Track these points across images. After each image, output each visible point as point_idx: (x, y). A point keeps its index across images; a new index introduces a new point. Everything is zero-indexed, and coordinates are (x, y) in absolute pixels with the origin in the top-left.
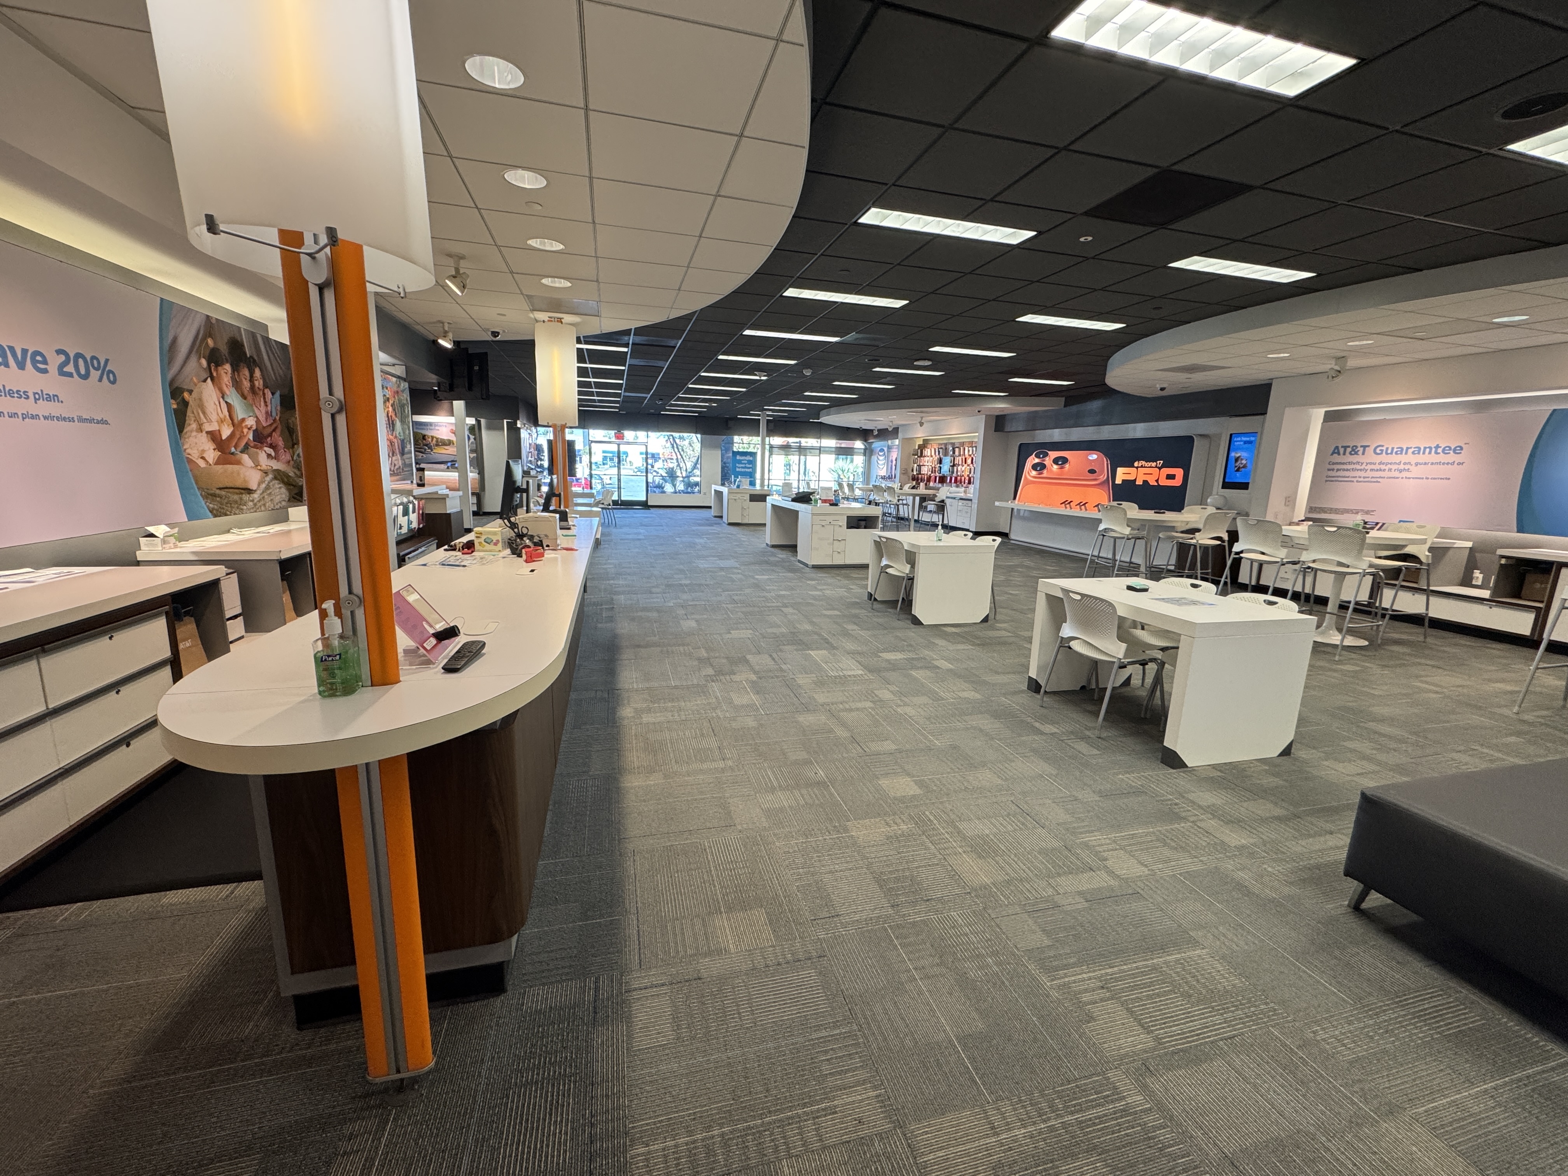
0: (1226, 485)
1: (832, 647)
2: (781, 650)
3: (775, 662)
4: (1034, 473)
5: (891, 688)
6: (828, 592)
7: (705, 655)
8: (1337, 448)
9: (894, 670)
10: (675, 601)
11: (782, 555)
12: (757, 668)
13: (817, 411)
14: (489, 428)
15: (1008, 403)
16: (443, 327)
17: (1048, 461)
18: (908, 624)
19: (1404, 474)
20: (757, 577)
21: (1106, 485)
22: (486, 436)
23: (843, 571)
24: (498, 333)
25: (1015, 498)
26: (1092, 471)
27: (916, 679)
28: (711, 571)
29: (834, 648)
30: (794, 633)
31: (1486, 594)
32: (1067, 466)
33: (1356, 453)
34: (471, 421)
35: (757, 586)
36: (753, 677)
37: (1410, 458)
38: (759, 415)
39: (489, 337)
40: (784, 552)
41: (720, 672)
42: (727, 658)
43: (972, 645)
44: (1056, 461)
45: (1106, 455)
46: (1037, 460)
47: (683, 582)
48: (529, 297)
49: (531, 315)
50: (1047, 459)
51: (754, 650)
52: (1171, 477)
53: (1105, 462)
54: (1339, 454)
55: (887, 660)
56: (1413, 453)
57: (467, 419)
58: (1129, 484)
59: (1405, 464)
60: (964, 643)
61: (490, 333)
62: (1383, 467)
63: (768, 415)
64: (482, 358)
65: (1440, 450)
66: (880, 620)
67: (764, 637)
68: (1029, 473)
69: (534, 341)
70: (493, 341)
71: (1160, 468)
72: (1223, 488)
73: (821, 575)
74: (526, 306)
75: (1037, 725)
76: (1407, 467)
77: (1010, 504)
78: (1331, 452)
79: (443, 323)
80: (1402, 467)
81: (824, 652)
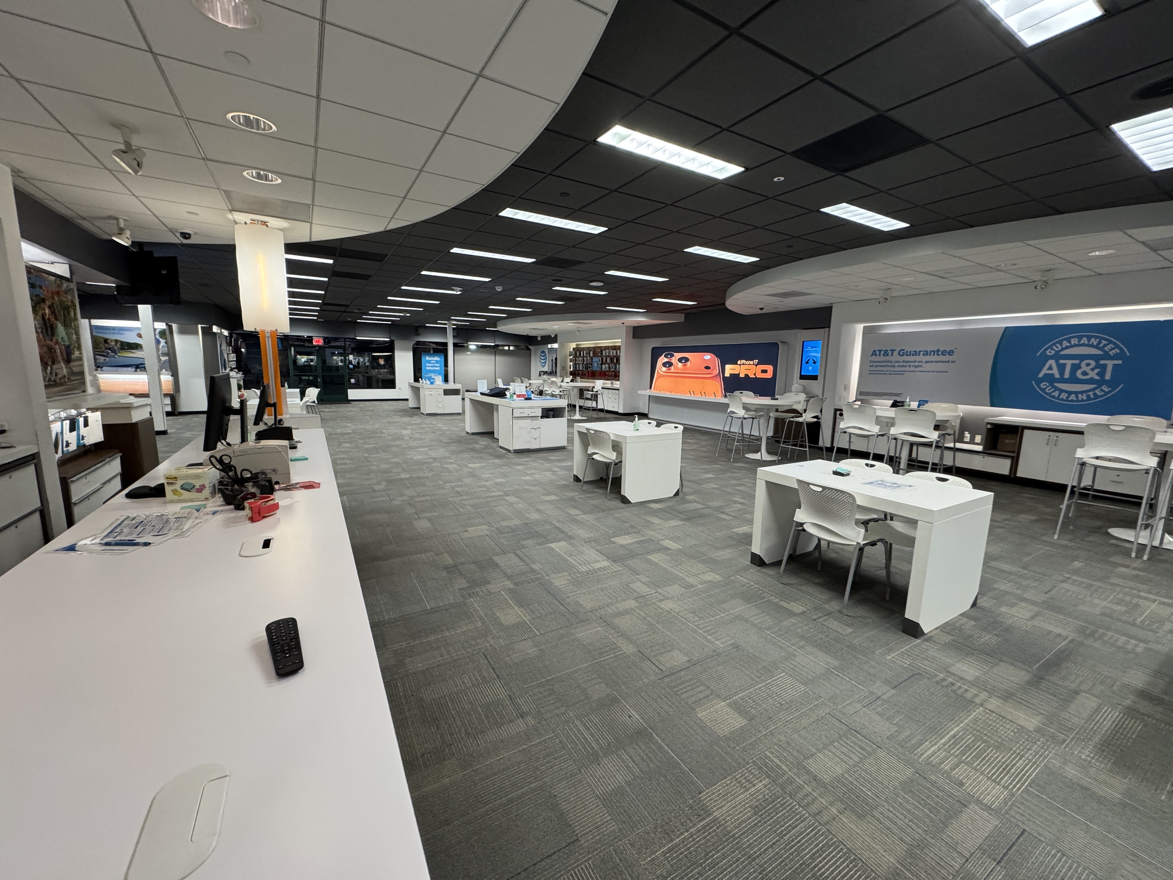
0: (802, 377)
1: (569, 538)
2: (524, 547)
3: (524, 561)
4: (664, 369)
5: (642, 577)
6: (536, 476)
7: (451, 562)
8: (874, 351)
9: (633, 557)
10: (401, 499)
11: (484, 442)
12: (509, 571)
13: (494, 322)
14: (182, 332)
15: (645, 317)
16: (118, 224)
17: (674, 360)
18: (618, 503)
19: (918, 369)
20: (470, 465)
21: (718, 378)
22: (178, 339)
23: (542, 455)
24: (189, 235)
25: (651, 388)
26: (707, 368)
27: (656, 565)
28: (426, 463)
29: (570, 538)
30: (527, 524)
31: (980, 448)
32: (689, 363)
33: (887, 355)
34: (161, 326)
35: (472, 475)
36: (509, 584)
37: (921, 358)
38: (445, 324)
39: (177, 240)
40: (484, 439)
41: (473, 584)
42: (475, 563)
43: (681, 520)
44: (680, 360)
45: (717, 356)
46: (666, 360)
47: (403, 476)
48: (228, 194)
49: (230, 216)
50: (673, 358)
51: (498, 550)
52: (764, 371)
53: (717, 361)
54: (876, 355)
55: (622, 546)
56: (924, 355)
57: (156, 323)
58: (735, 377)
59: (919, 362)
60: (672, 519)
61: (178, 235)
62: (905, 364)
63: (454, 325)
64: (171, 263)
65: (940, 353)
66: (595, 502)
67: (502, 533)
68: (660, 368)
69: (234, 247)
70: (183, 245)
71: (756, 365)
72: (800, 379)
73: (524, 459)
74: (223, 204)
75: (784, 604)
76: (920, 364)
77: (648, 392)
78: (871, 354)
79: (117, 219)
80: (917, 364)
81: (563, 543)
